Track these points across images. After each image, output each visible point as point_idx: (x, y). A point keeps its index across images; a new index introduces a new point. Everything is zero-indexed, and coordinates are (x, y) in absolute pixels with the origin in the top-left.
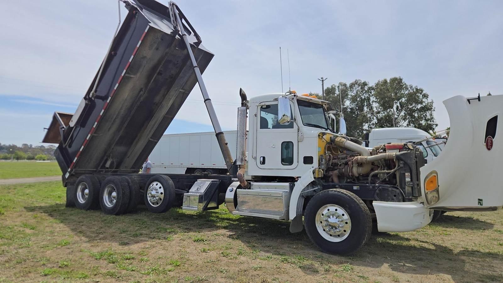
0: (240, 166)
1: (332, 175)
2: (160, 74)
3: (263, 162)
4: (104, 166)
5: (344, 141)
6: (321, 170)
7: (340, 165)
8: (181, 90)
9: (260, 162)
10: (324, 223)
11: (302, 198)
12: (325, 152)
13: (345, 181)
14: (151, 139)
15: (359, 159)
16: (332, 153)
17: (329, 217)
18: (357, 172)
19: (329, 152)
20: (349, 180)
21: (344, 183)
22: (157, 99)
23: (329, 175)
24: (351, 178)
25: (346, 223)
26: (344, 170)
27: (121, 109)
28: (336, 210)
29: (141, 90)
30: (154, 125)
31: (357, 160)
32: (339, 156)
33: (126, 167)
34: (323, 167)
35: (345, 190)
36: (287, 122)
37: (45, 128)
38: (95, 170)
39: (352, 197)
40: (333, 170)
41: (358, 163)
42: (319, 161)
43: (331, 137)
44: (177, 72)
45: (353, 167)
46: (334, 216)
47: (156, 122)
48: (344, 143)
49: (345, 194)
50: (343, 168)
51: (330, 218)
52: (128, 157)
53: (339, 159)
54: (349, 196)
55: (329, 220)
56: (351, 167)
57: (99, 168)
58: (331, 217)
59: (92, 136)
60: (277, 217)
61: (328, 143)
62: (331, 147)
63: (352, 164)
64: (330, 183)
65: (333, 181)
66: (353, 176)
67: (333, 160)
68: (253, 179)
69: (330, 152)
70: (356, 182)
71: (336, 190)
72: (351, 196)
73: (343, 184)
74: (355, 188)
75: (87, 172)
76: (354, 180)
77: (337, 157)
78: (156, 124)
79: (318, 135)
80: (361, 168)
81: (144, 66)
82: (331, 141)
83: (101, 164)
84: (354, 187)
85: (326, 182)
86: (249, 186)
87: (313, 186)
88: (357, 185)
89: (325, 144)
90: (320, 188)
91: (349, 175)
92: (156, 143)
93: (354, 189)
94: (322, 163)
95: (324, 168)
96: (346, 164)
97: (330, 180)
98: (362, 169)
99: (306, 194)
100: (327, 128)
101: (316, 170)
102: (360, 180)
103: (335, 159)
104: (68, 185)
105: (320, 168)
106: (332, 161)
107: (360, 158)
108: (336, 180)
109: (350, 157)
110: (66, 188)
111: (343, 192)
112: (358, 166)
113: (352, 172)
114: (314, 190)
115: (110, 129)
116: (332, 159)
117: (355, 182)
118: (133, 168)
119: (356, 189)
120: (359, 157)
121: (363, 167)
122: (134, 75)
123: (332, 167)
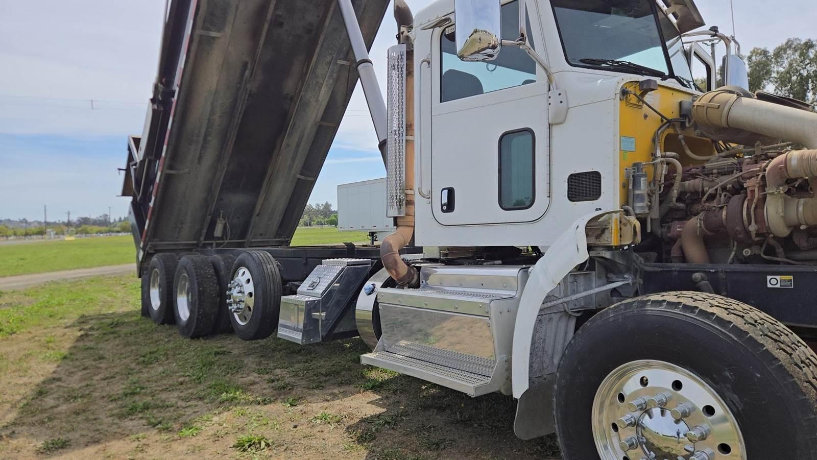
0: (399, 220)
1: (679, 236)
2: (277, 23)
3: (449, 206)
4: (210, 235)
5: (727, 102)
6: (633, 219)
7: (712, 197)
8: (340, 62)
9: (442, 206)
10: (629, 434)
11: (564, 320)
12: (654, 155)
13: (733, 253)
14: (299, 176)
15: (794, 163)
16: (683, 159)
17: (648, 412)
18: (784, 218)
19: (668, 153)
20: (747, 252)
21: (727, 264)
22: (289, 85)
23: (669, 235)
24: (760, 244)
25: (725, 448)
26: (724, 213)
27: (212, 113)
28: (677, 385)
29: (245, 65)
30: (298, 146)
31: (786, 166)
32: (707, 165)
33: (261, 235)
34: (640, 207)
35: (718, 299)
36: (488, 48)
37: (120, 169)
38: (194, 242)
39: (754, 333)
40: (687, 215)
41: (789, 181)
42: (625, 186)
43: (680, 103)
44: (321, 16)
45: (764, 198)
46: (668, 413)
47: (301, 138)
48: (726, 109)
49: (719, 320)
50: (722, 208)
51: (651, 417)
52: (258, 215)
53: (707, 175)
54: (736, 330)
55: (646, 420)
56: (755, 201)
57: (202, 238)
58: (656, 411)
59: (164, 174)
60: (469, 386)
61: (669, 121)
62: (681, 137)
63: (763, 186)
64: (670, 264)
65: (683, 258)
66: (764, 234)
67: (683, 180)
68: (446, 255)
69: (674, 154)
70: (778, 259)
71: (674, 299)
72: (746, 328)
73: (721, 267)
74: (773, 281)
75: (181, 247)
76: (770, 251)
77: (704, 167)
78: (303, 143)
79: (618, 91)
80: (802, 201)
81: (237, 8)
82: (681, 116)
83: (205, 231)
84: (769, 277)
85: (659, 260)
86: (416, 277)
87: (608, 278)
88: (782, 268)
89: (653, 124)
90: (630, 281)
91: (748, 233)
92: (313, 183)
93: (769, 286)
94: (637, 192)
95: (647, 211)
96: (738, 189)
97: (675, 252)
98: (804, 205)
99: (583, 304)
100: (667, 73)
101: (613, 220)
102: (797, 249)
103: (694, 176)
104: (143, 273)
105: (627, 213)
106: (683, 186)
107: (801, 158)
108: (695, 252)
109: (756, 162)
110: (140, 279)
111: (710, 310)
112: (788, 192)
113: (760, 220)
114: (614, 289)
115: (200, 159)
116: (679, 178)
117: (776, 259)
118: (278, 235)
119: (778, 286)
120: (795, 154)
121: (812, 196)
122: (219, 31)
123: (681, 205)
